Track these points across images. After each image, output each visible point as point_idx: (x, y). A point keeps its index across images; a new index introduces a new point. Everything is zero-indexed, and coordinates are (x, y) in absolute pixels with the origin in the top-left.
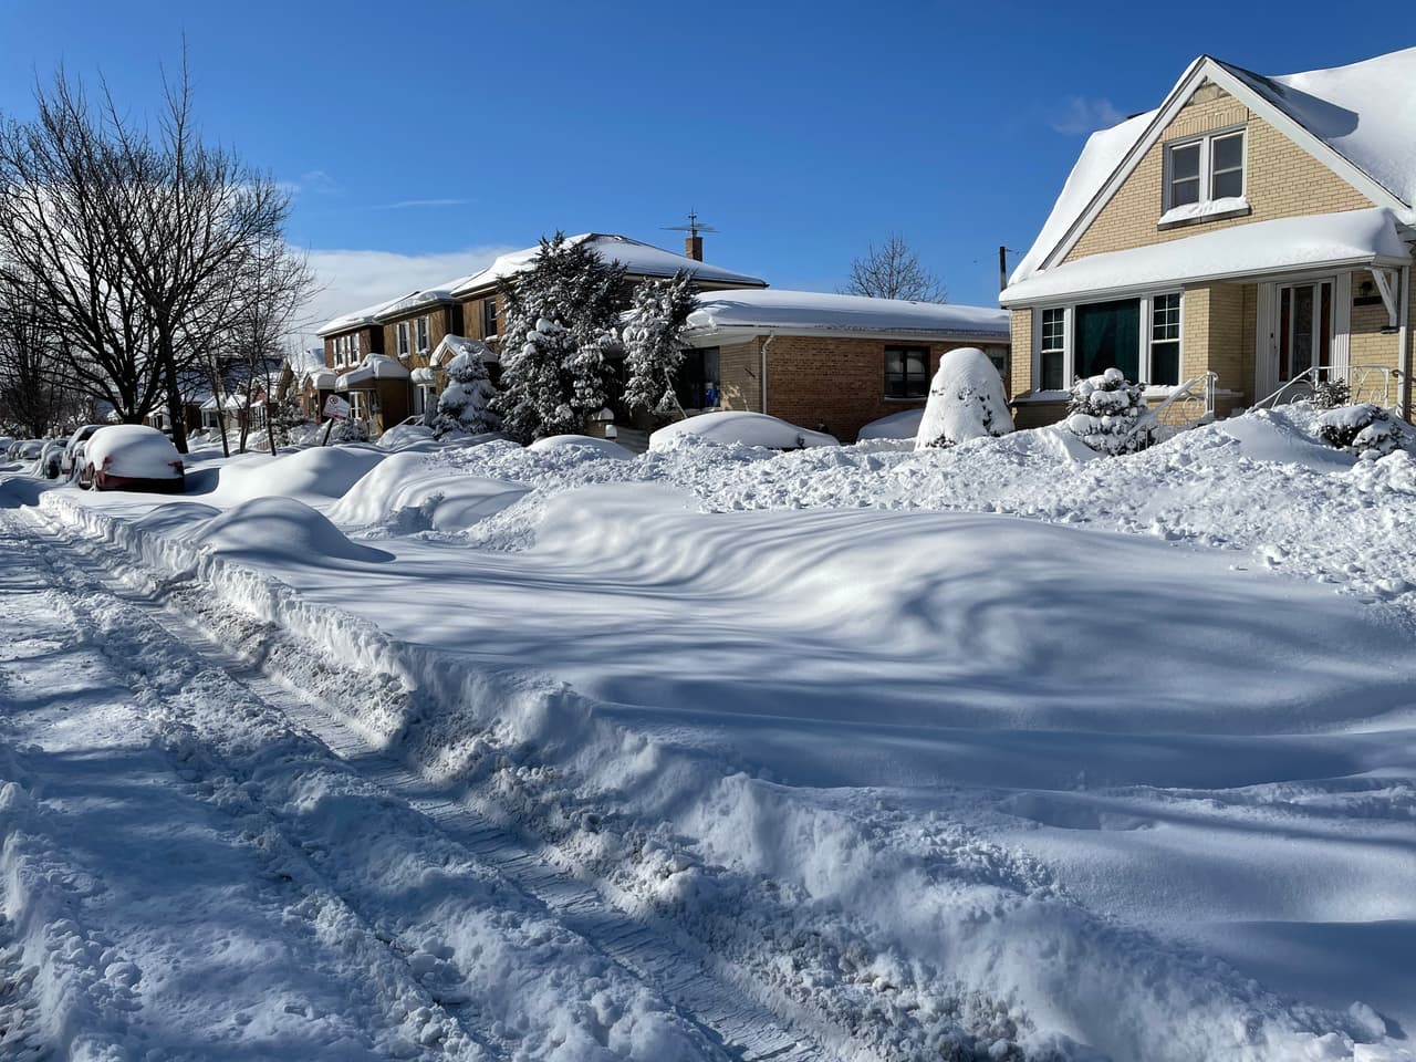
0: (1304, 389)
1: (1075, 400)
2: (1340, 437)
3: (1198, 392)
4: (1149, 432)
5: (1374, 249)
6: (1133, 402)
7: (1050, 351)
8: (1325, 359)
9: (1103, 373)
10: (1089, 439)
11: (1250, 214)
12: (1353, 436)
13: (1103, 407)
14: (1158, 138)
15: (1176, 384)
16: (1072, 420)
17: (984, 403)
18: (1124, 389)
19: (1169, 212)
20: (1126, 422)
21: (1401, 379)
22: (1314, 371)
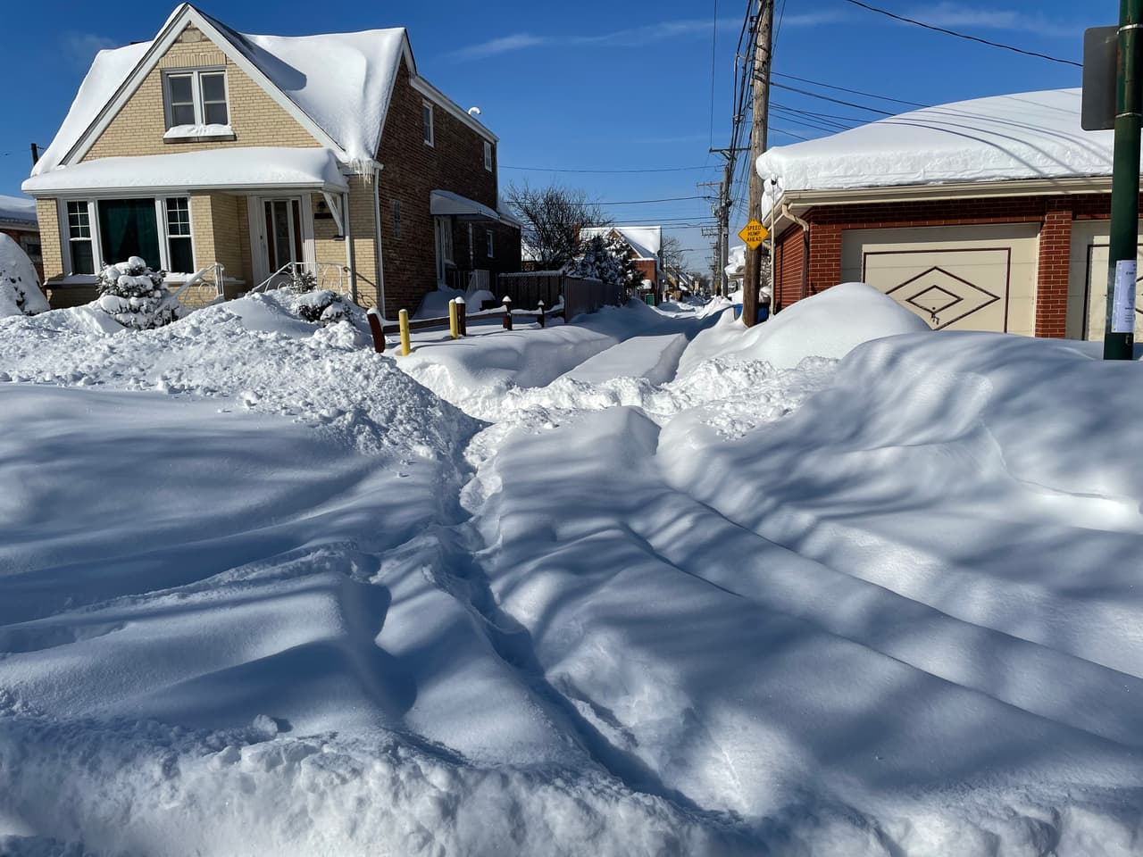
0: (285, 278)
1: (104, 283)
2: (312, 315)
3: (210, 279)
4: (173, 311)
5: (323, 178)
6: (157, 286)
7: (78, 239)
8: (300, 257)
9: (127, 260)
10: (120, 317)
11: (235, 140)
12: (321, 313)
13: (130, 290)
14: (156, 65)
15: (192, 272)
16: (103, 301)
17: (15, 285)
18: (147, 275)
19: (171, 129)
20: (152, 303)
21: (349, 273)
22: (293, 265)
